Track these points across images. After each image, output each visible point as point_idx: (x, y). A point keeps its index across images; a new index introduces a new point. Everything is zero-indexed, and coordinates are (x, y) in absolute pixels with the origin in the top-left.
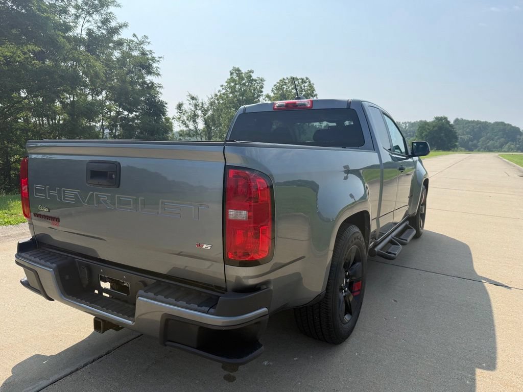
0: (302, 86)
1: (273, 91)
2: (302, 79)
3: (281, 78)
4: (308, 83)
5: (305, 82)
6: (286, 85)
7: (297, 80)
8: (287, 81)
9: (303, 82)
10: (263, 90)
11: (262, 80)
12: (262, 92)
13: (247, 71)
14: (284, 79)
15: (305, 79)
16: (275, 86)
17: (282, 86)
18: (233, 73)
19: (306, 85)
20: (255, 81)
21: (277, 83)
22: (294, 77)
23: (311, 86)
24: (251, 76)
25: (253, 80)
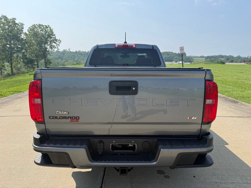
0: (46, 29)
1: (28, 31)
2: (46, 26)
3: (33, 24)
4: (49, 28)
5: (48, 28)
6: (36, 28)
7: (43, 26)
8: (37, 26)
9: (47, 27)
10: (23, 30)
11: (22, 24)
12: (23, 31)
13: (11, 18)
14: (35, 25)
15: (47, 26)
16: (29, 28)
17: (34, 28)
18: (2, 18)
19: (48, 29)
20: (18, 24)
21: (31, 27)
22: (41, 24)
23: (51, 30)
24: (15, 22)
25: (16, 24)
